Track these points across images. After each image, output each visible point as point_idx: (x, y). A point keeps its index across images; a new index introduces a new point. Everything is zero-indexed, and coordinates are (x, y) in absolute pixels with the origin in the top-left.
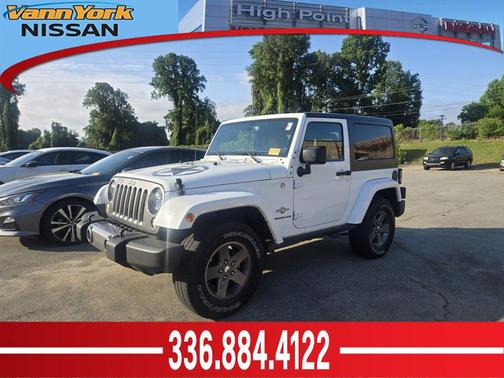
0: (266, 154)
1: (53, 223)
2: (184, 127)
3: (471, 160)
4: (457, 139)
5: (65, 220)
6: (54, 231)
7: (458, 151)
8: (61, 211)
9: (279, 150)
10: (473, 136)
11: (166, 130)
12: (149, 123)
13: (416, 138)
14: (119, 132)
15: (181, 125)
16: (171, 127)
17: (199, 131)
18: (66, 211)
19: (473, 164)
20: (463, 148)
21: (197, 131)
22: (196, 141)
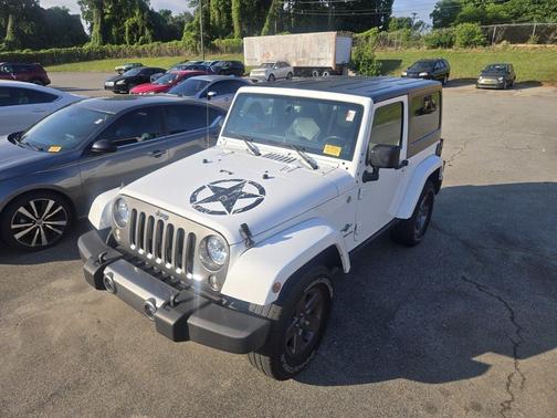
0: (320, 152)
1: (13, 227)
2: (107, 17)
3: (448, 75)
4: (433, 47)
5: (29, 220)
6: (17, 236)
7: (438, 65)
8: (22, 210)
9: (339, 149)
10: (450, 45)
11: (83, 22)
12: (57, 9)
13: (391, 44)
14: (16, 22)
15: (103, 14)
16: (88, 17)
17: (128, 23)
18: (29, 208)
19: (449, 79)
20: (442, 61)
21: (126, 24)
22: (127, 38)
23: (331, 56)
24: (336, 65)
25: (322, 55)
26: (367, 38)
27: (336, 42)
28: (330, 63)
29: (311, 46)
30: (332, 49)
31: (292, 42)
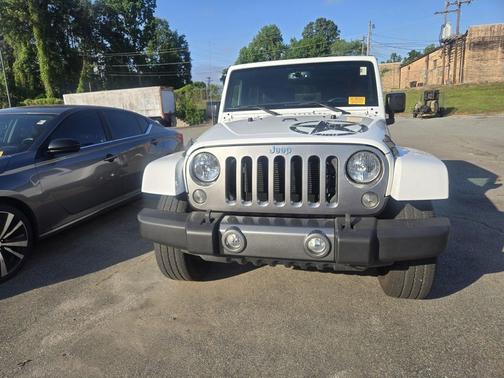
0: (345, 104)
9: (364, 98)
23: (158, 107)
24: (165, 115)
25: (150, 107)
26: (183, 93)
27: (161, 95)
28: (159, 113)
29: (137, 99)
30: (159, 101)
31: (118, 96)
